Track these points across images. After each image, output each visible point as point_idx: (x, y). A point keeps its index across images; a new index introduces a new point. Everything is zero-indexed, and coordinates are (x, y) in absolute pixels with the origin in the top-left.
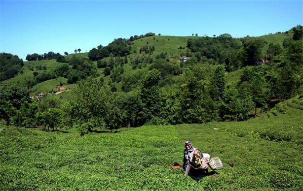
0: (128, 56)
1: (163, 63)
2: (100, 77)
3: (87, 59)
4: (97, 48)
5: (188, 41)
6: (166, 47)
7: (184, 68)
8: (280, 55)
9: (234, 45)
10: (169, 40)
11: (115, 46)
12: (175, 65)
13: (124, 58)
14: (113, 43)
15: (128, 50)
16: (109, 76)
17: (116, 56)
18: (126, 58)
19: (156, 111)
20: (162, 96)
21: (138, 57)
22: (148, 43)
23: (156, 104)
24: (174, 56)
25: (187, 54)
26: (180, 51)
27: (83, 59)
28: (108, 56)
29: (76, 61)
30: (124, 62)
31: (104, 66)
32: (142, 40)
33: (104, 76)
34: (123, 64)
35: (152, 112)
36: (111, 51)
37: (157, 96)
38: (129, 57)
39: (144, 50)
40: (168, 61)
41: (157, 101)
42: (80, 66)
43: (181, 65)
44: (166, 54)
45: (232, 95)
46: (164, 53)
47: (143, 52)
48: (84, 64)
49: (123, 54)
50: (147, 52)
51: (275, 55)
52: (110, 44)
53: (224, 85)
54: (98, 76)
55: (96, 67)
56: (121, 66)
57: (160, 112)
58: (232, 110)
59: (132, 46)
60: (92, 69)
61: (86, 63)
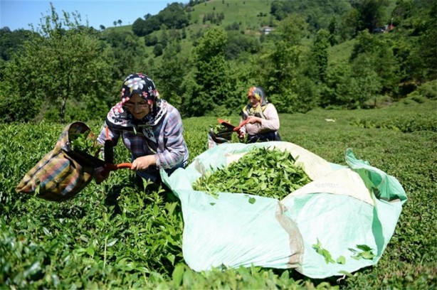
0: (186, 28)
1: (236, 35)
2: (149, 59)
3: (129, 33)
4: (144, 19)
5: (272, 4)
6: (240, 13)
7: (266, 44)
8: (412, 17)
9: (339, 9)
10: (244, 3)
11: (169, 15)
12: (253, 38)
13: (181, 31)
14: (165, 9)
15: (187, 19)
16: (161, 57)
17: (170, 27)
18: (184, 31)
19: (221, 97)
20: (230, 74)
21: (201, 29)
22: (214, 9)
23: (220, 85)
24: (252, 27)
25: (271, 23)
26: (260, 20)
27: (125, 33)
28: (158, 29)
29: (116, 36)
30: (181, 36)
31: (154, 43)
32: (206, 5)
33: (155, 57)
34: (180, 39)
35: (214, 98)
36: (163, 22)
37: (221, 73)
38: (189, 29)
39: (209, 18)
40: (243, 33)
41: (223, 81)
42: (121, 44)
43: (262, 40)
44: (240, 24)
45: (342, 74)
46: (238, 23)
47: (208, 22)
48: (126, 40)
49: (180, 26)
50: (213, 21)
51: (405, 17)
52: (161, 11)
53: (326, 61)
54: (147, 57)
55: (144, 45)
56: (178, 41)
57: (226, 98)
58: (341, 96)
59: (192, 13)
60: (137, 48)
61: (129, 39)
